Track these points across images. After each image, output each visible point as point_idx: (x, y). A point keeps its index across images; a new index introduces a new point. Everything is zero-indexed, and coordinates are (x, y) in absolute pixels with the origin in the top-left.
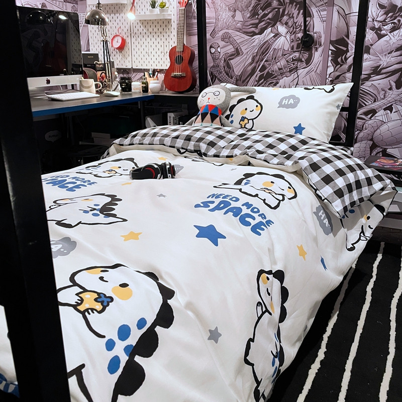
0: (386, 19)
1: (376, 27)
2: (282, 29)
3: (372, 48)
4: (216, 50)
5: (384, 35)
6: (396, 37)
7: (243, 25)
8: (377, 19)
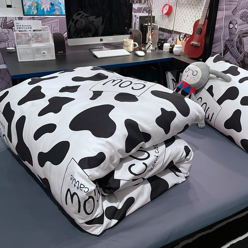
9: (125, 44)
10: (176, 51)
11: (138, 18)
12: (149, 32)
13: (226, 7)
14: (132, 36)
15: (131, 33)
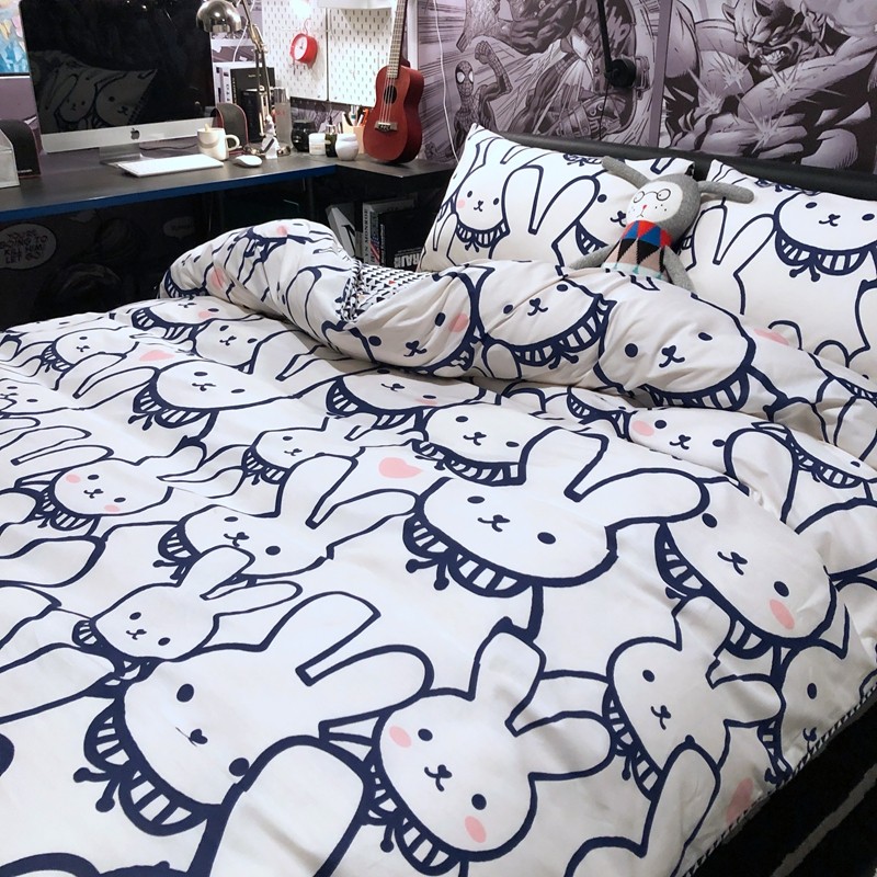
0: (769, 39)
1: (752, 56)
2: (580, 45)
3: (743, 104)
4: (467, 78)
5: (766, 76)
6: (789, 82)
7: (512, 30)
8: (754, 39)
9: (204, 141)
10: (342, 149)
11: (226, 75)
12: (265, 109)
13: (443, 33)
14: (220, 120)
15: (214, 114)
